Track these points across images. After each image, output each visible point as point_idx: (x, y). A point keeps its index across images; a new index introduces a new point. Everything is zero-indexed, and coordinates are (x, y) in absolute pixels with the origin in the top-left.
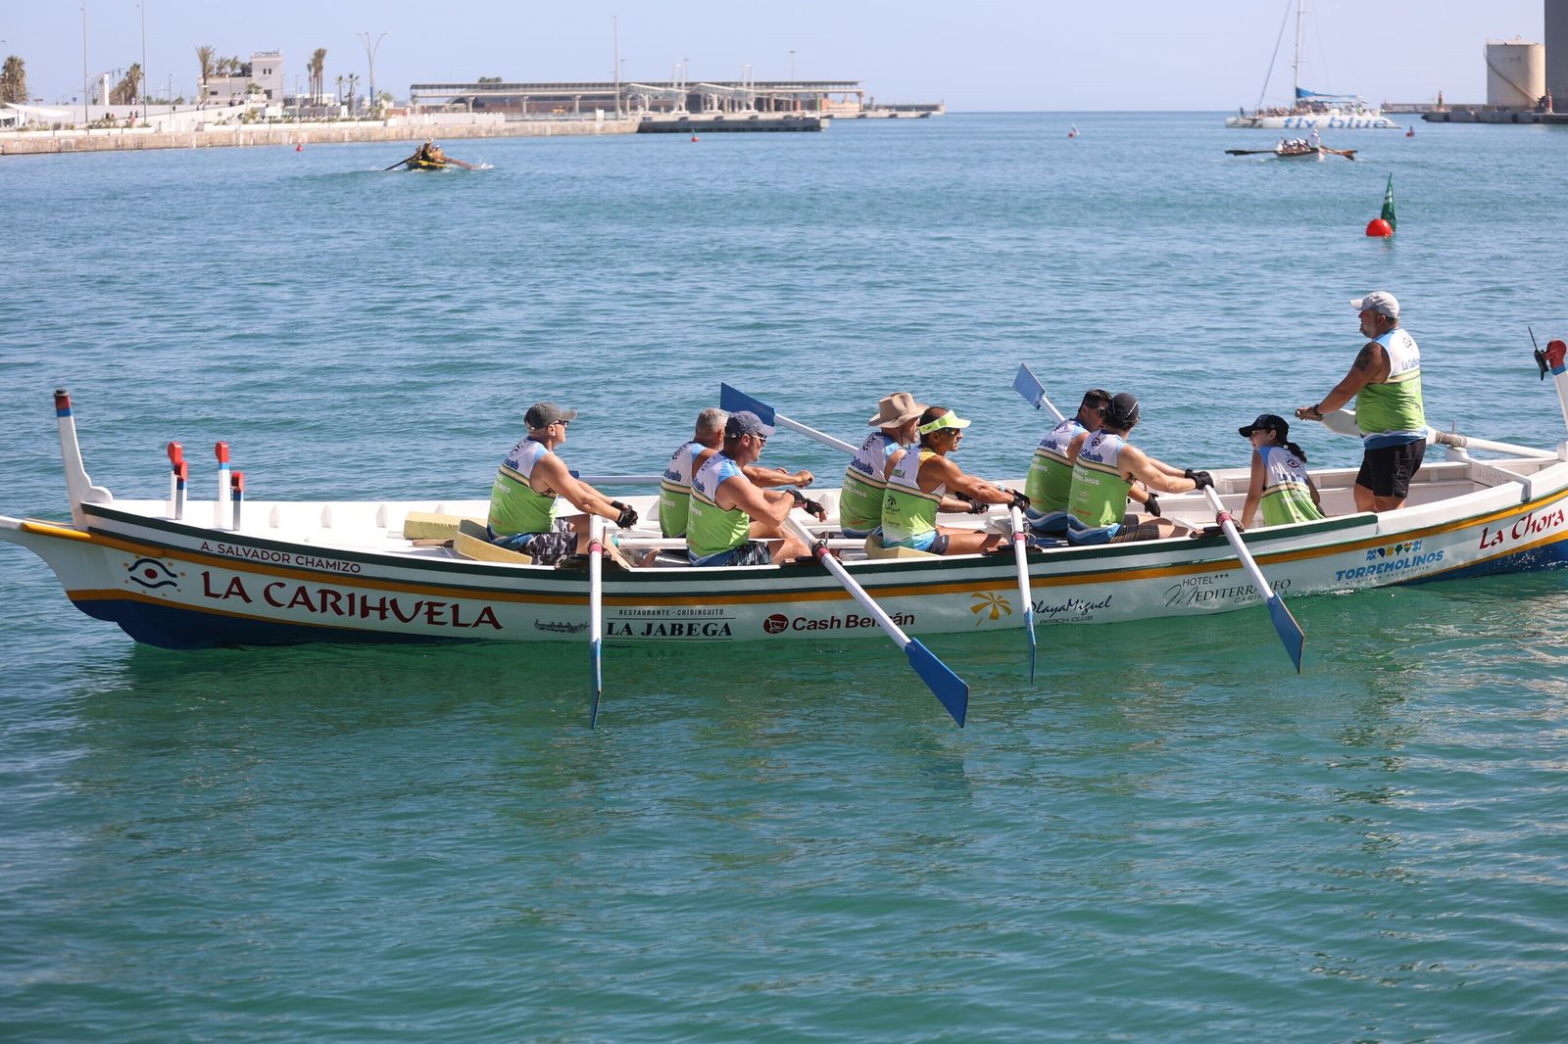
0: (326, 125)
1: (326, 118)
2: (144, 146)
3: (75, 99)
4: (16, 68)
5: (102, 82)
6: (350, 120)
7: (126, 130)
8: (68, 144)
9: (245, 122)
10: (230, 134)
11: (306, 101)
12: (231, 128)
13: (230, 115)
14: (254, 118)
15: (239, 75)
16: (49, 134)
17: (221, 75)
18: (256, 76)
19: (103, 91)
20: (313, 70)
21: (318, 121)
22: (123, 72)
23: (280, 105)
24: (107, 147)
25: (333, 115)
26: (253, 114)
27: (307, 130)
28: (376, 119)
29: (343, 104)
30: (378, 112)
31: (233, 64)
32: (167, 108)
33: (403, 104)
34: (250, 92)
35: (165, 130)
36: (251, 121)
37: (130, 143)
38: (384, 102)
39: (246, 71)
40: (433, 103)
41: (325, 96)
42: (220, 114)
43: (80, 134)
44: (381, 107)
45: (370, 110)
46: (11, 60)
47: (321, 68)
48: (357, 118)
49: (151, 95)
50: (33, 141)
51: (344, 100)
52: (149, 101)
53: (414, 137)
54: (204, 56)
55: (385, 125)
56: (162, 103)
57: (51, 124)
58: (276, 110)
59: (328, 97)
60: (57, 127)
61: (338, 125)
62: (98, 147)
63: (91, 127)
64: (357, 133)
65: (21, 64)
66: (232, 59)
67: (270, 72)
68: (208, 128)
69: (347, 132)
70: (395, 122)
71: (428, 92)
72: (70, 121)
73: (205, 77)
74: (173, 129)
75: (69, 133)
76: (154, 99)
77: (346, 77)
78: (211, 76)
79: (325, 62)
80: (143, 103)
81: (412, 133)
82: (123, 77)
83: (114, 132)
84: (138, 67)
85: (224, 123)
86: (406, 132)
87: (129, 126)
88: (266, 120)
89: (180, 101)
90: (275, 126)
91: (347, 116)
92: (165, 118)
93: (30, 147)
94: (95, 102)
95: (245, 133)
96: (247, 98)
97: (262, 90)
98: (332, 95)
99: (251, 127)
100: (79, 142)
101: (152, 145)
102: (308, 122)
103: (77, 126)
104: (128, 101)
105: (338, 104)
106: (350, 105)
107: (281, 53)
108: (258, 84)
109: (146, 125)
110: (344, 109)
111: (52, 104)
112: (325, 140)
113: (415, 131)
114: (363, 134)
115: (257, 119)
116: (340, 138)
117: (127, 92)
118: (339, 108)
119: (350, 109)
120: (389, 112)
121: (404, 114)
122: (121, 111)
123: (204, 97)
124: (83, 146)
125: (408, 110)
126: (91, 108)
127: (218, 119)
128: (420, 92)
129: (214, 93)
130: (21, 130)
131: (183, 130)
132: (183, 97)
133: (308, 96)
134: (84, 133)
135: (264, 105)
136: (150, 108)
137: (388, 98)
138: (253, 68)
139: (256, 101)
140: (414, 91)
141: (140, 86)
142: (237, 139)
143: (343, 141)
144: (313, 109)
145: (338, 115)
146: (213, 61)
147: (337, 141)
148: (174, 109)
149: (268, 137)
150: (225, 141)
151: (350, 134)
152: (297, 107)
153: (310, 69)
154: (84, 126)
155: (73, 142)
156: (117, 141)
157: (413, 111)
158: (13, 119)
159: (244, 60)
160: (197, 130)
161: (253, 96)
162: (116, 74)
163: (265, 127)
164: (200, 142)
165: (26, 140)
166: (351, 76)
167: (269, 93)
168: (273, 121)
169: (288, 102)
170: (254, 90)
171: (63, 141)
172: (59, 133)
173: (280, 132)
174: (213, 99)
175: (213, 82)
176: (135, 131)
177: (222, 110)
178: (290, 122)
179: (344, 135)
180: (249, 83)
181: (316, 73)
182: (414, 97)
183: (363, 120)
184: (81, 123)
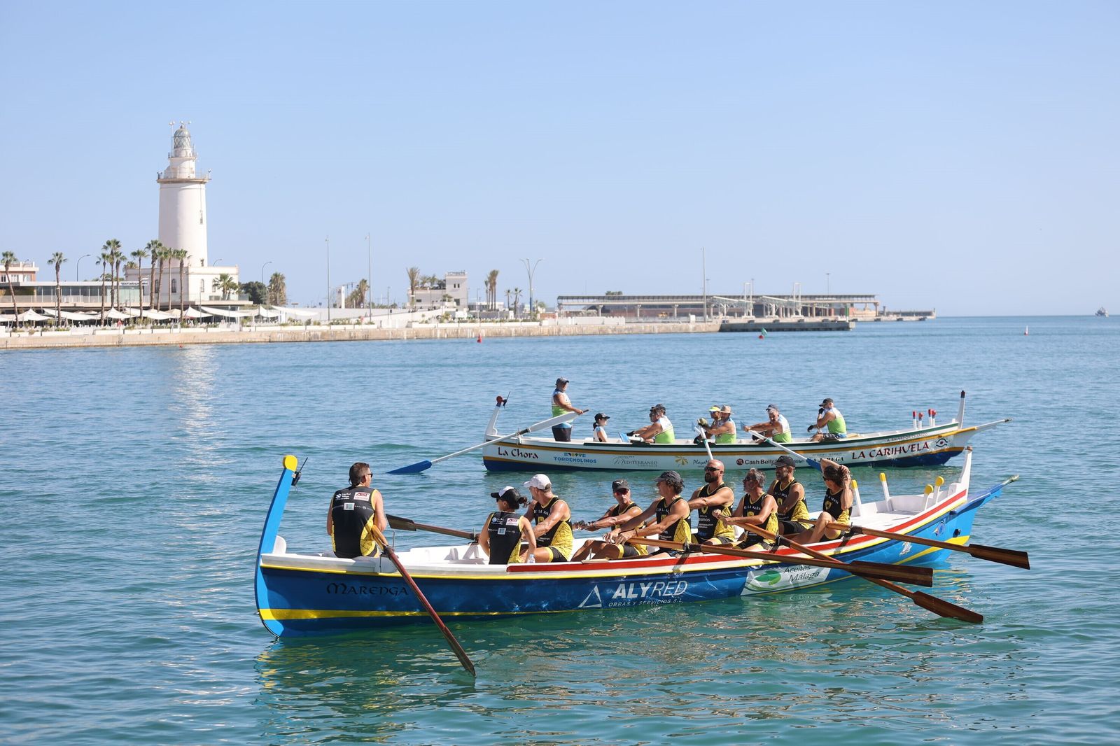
0: (499, 324)
1: (498, 319)
2: (370, 337)
3: (320, 304)
4: (279, 281)
5: (340, 292)
6: (516, 321)
7: (357, 326)
8: (315, 336)
9: (441, 322)
10: (431, 330)
11: (482, 307)
12: (431, 326)
13: (430, 317)
14: (447, 319)
15: (437, 288)
16: (303, 328)
17: (424, 288)
18: (449, 287)
19: (340, 298)
20: (489, 285)
21: (493, 321)
22: (355, 285)
23: (466, 309)
24: (342, 338)
25: (503, 318)
26: (447, 316)
27: (485, 327)
28: (534, 320)
29: (510, 310)
30: (535, 316)
31: (433, 280)
32: (386, 311)
33: (552, 309)
34: (444, 300)
35: (385, 326)
36: (445, 321)
37: (360, 336)
38: (539, 309)
39: (442, 285)
40: (573, 309)
41: (497, 303)
42: (423, 316)
43: (325, 328)
44: (538, 312)
45: (530, 314)
46: (276, 275)
47: (495, 283)
48: (520, 320)
49: (374, 301)
50: (292, 333)
51: (511, 306)
52: (372, 306)
53: (561, 333)
54: (412, 275)
55: (540, 325)
56: (382, 307)
57: (304, 321)
58: (463, 313)
59: (499, 305)
60: (308, 323)
61: (507, 324)
62: (337, 338)
63: (332, 324)
64: (521, 331)
65: (283, 278)
66: (431, 276)
67: (459, 287)
68: (415, 325)
69: (513, 330)
70: (546, 322)
71: (570, 301)
72: (318, 319)
73: (412, 289)
74: (390, 326)
75: (317, 327)
76: (376, 305)
77: (512, 290)
78: (417, 289)
79: (498, 279)
80: (368, 307)
81: (559, 330)
82: (355, 288)
83: (349, 327)
84: (365, 281)
85: (426, 322)
86: (555, 330)
87: (359, 323)
88: (456, 320)
89: (394, 306)
90: (462, 325)
91: (513, 318)
92: (384, 318)
93: (290, 338)
94: (335, 306)
95: (441, 329)
96: (443, 305)
97: (453, 299)
98: (502, 303)
99: (445, 325)
100: (323, 334)
101: (375, 337)
102: (486, 322)
103: (322, 323)
104: (358, 305)
105: (507, 310)
106: (515, 310)
107: (466, 273)
108: (450, 294)
109: (371, 323)
110: (512, 313)
111: (305, 307)
112: (498, 335)
113: (562, 329)
114: (525, 331)
115: (450, 319)
116: (509, 334)
117: (357, 299)
118: (508, 313)
119: (515, 313)
120: (543, 316)
121: (554, 317)
122: (354, 313)
123: (412, 303)
124: (326, 338)
125: (557, 314)
126: (332, 310)
127: (422, 319)
128: (564, 302)
129: (419, 301)
130: (283, 325)
131: (397, 327)
132: (397, 303)
133: (485, 303)
134: (328, 328)
135: (455, 310)
136: (374, 311)
137: (542, 305)
138: (447, 282)
139: (449, 306)
140: (560, 301)
141: (366, 295)
142: (436, 334)
143: (511, 336)
144: (489, 313)
145: (507, 317)
146: (418, 279)
147: (507, 336)
148: (391, 311)
149: (457, 332)
150: (427, 335)
151: (516, 331)
152: (477, 311)
153: (486, 284)
154: (328, 323)
155: (319, 334)
156: (350, 334)
157: (559, 316)
158: (277, 317)
159: (440, 277)
160: (407, 327)
161: (446, 303)
162: (350, 286)
163: (455, 325)
164: (409, 336)
165: (286, 332)
166: (516, 290)
167: (457, 301)
168: (461, 321)
169: (471, 307)
170: (447, 299)
171: (312, 333)
172: (310, 328)
173: (466, 329)
174: (418, 305)
175: (418, 293)
176: (364, 327)
177: (424, 313)
178: (473, 322)
179: (511, 332)
180: (444, 294)
181: (491, 287)
182: (560, 305)
183: (524, 321)
184: (325, 321)
